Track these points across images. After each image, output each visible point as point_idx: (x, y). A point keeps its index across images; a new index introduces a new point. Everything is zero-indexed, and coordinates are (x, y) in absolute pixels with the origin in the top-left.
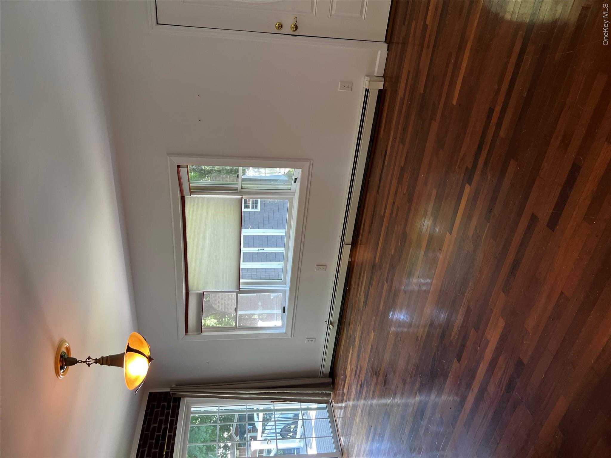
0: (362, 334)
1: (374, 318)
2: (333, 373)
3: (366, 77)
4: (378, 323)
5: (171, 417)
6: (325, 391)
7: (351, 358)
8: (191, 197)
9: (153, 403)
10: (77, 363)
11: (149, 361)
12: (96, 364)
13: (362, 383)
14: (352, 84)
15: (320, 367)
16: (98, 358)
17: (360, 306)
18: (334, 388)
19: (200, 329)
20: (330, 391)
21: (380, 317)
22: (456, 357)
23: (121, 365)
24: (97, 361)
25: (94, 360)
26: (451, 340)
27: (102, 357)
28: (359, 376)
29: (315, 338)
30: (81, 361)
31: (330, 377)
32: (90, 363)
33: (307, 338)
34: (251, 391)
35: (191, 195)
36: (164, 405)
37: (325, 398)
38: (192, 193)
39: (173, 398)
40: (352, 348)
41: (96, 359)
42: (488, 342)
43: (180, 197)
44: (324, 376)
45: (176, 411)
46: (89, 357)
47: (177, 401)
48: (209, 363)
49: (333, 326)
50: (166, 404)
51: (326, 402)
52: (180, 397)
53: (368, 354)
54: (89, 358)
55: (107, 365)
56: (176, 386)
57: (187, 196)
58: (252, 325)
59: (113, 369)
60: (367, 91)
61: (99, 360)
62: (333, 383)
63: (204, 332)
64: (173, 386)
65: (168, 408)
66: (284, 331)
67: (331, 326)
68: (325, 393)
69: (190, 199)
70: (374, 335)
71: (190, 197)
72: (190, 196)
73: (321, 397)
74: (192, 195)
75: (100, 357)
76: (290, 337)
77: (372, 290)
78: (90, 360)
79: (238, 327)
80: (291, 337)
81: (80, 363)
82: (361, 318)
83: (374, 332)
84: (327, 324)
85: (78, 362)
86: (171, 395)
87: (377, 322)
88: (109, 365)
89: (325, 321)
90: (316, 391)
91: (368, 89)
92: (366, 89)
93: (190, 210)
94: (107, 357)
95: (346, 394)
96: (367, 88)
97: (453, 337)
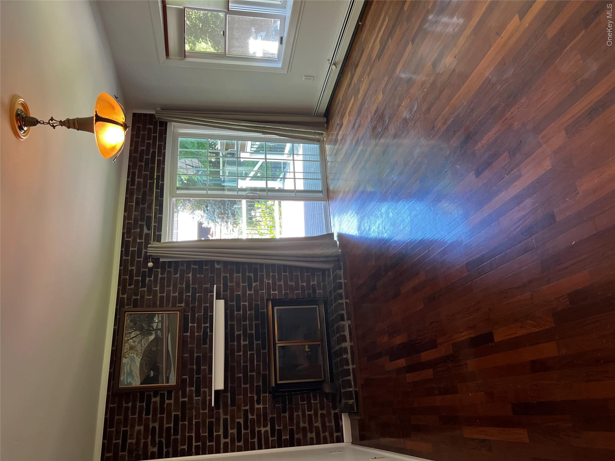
0: (368, 89)
1: (386, 78)
2: (328, 114)
4: (390, 87)
5: (159, 142)
6: (318, 130)
7: (351, 108)
9: (138, 125)
10: (39, 124)
11: (124, 130)
12: (62, 126)
13: (358, 139)
15: (315, 106)
16: (64, 120)
17: (372, 56)
18: (327, 128)
19: (183, 54)
20: (323, 131)
21: (394, 81)
22: (474, 171)
23: (92, 131)
24: (62, 123)
25: (59, 122)
26: (475, 150)
27: (67, 119)
28: (356, 130)
29: (314, 77)
30: (44, 122)
31: (325, 117)
32: (55, 125)
33: (305, 76)
34: (241, 123)
36: (150, 128)
37: (317, 137)
39: (160, 121)
40: (354, 99)
41: (61, 121)
42: (520, 176)
44: (318, 115)
45: (164, 136)
46: (52, 117)
47: (164, 125)
48: (195, 90)
49: (336, 67)
50: (152, 127)
51: (318, 141)
52: (167, 121)
53: (371, 114)
54: (52, 119)
55: (75, 128)
56: (162, 109)
58: (243, 55)
59: (83, 134)
61: (65, 122)
62: (328, 122)
63: (189, 57)
64: (158, 109)
65: (155, 132)
66: (280, 65)
67: (334, 67)
68: (318, 132)
70: (383, 97)
73: (313, 136)
75: (66, 119)
76: (286, 73)
77: (391, 44)
78: (54, 122)
79: (227, 55)
80: (288, 72)
81: (42, 124)
82: (371, 71)
83: (383, 94)
84: (330, 63)
85: (39, 122)
86: (157, 119)
87: (389, 85)
88: (78, 130)
89: (328, 60)
90: (309, 130)
94: (74, 119)
95: (340, 140)
97: (478, 147)
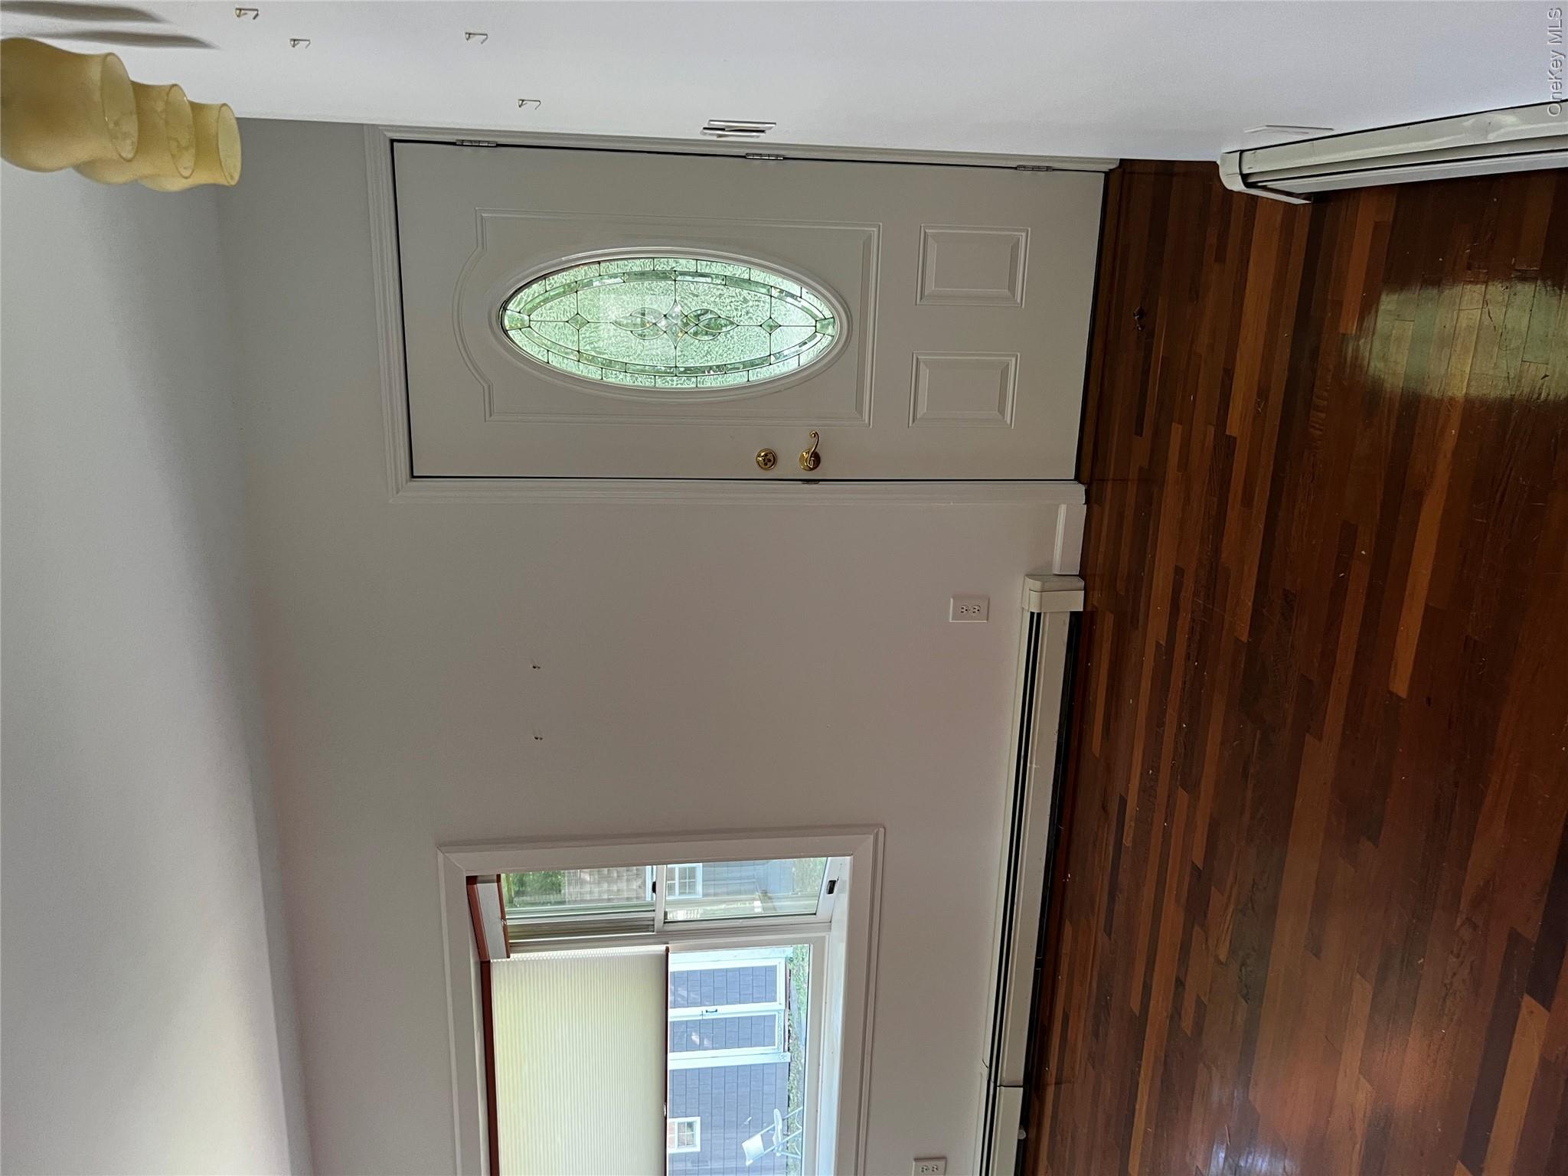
3: (1030, 581)
8: (510, 961)
14: (989, 600)
35: (508, 957)
38: (513, 949)
43: (476, 963)
57: (499, 960)
60: (1036, 620)
69: (506, 967)
71: (508, 962)
72: (508, 959)
74: (512, 955)
91: (1039, 615)
92: (1032, 614)
93: (506, 1002)
96: (1036, 611)
